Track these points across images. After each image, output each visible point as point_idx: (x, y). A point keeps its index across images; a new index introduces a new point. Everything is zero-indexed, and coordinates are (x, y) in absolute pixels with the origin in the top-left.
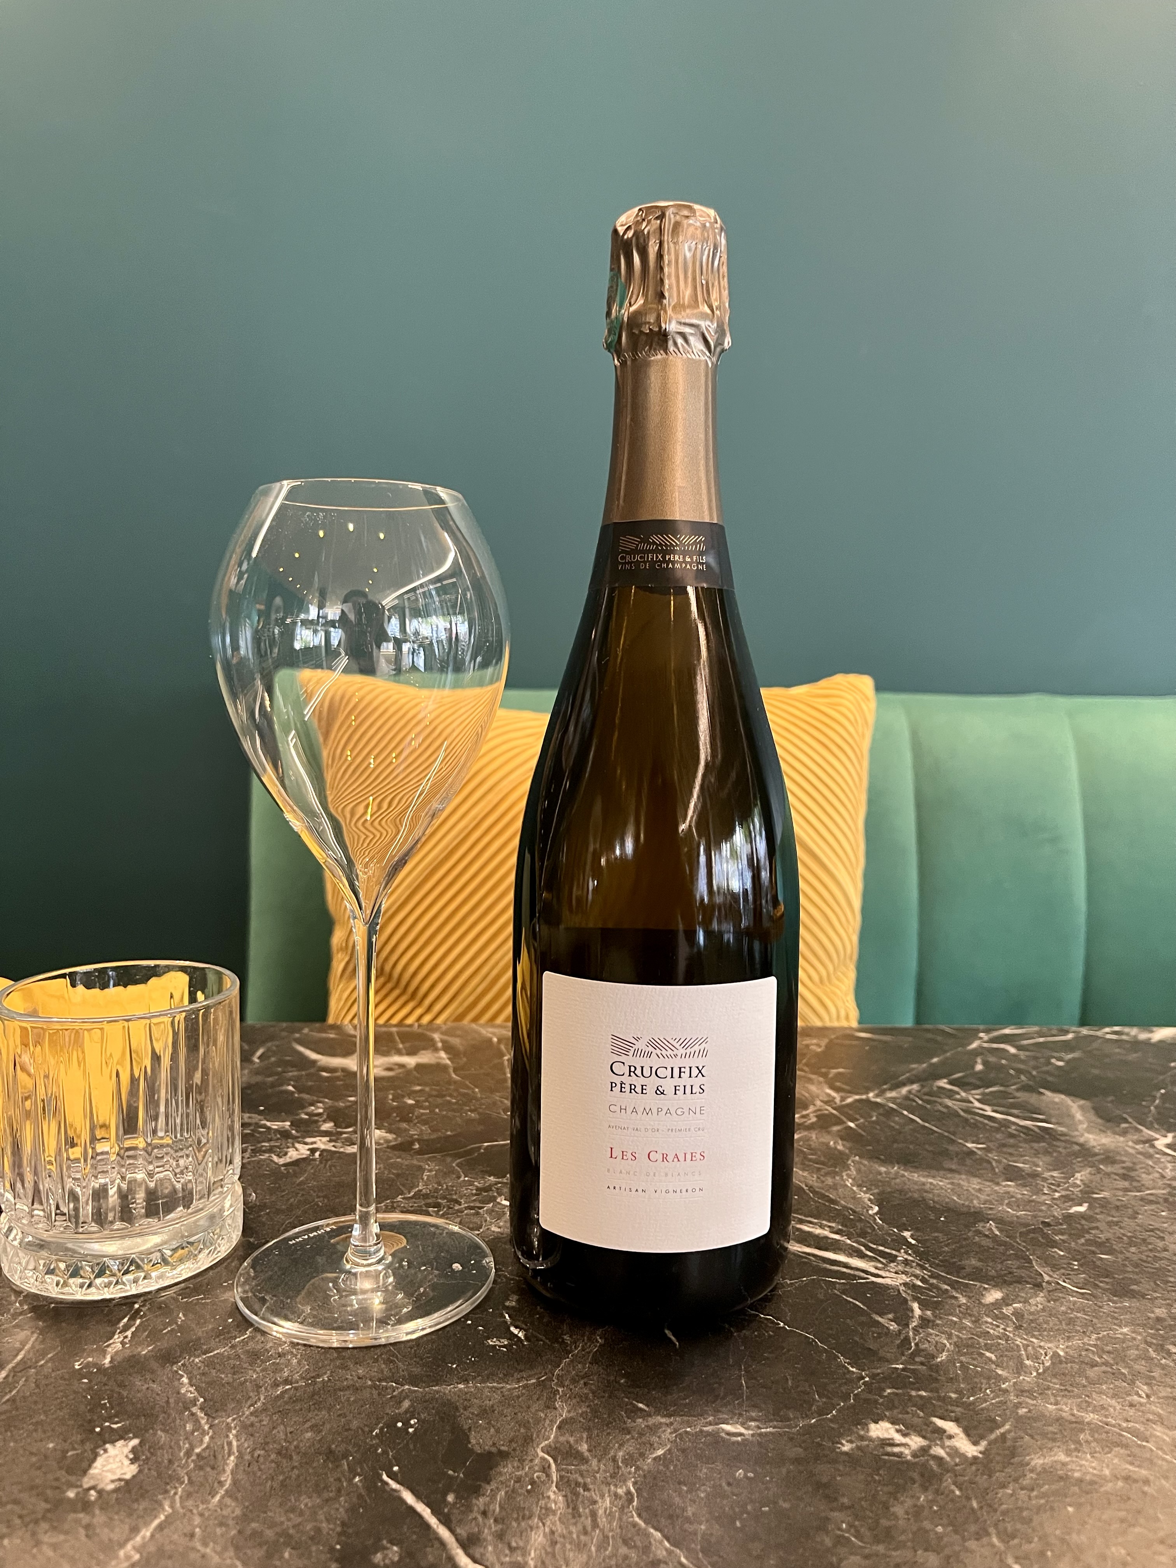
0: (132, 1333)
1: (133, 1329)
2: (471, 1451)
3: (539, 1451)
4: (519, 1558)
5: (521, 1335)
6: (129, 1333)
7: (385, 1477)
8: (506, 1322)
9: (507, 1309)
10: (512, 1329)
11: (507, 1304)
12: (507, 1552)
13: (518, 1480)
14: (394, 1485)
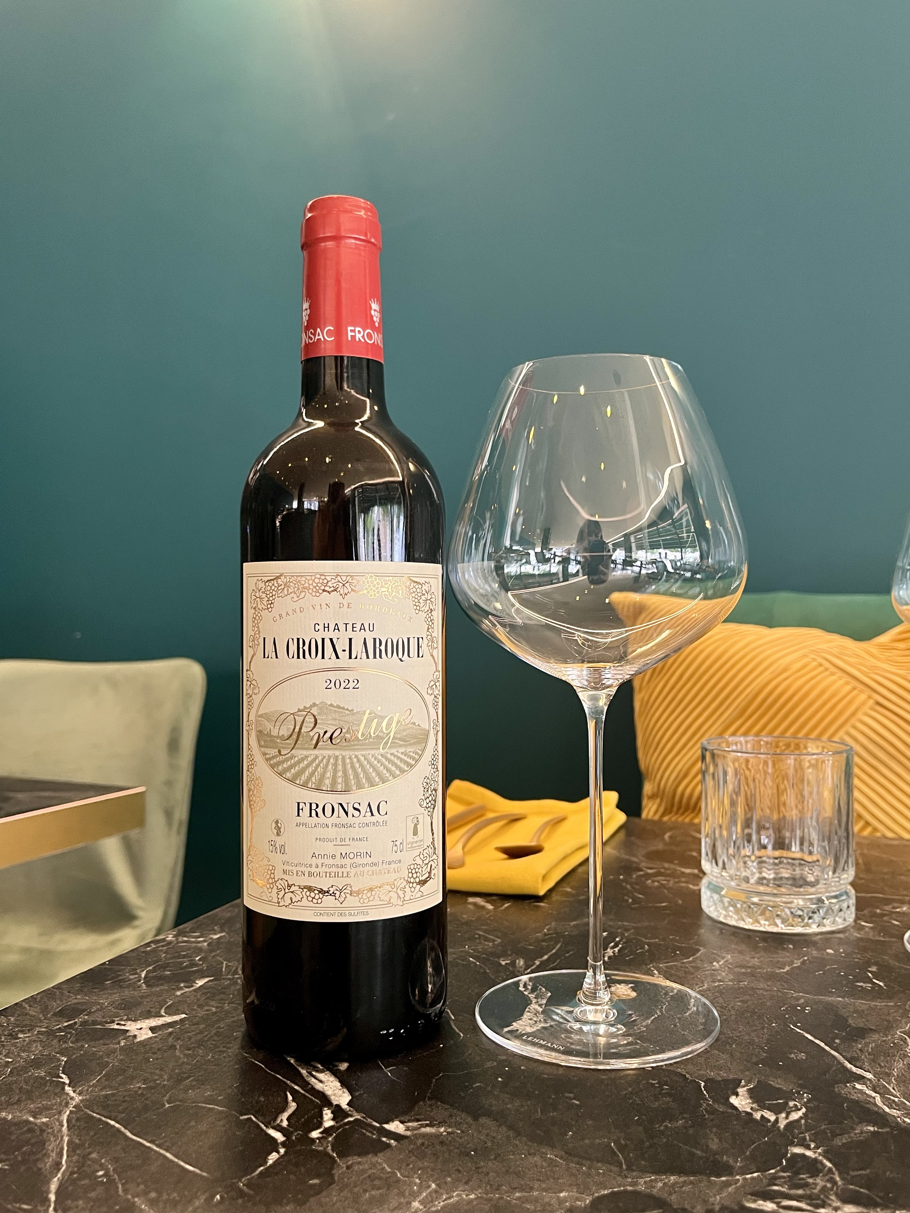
0: (619, 950)
1: (618, 948)
2: (850, 1026)
3: (898, 1032)
4: (887, 1070)
5: (881, 984)
6: (616, 950)
7: (792, 1026)
8: (869, 977)
9: (870, 972)
10: (874, 980)
11: (870, 969)
12: (877, 1066)
13: (885, 1041)
14: (799, 1030)
